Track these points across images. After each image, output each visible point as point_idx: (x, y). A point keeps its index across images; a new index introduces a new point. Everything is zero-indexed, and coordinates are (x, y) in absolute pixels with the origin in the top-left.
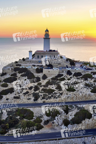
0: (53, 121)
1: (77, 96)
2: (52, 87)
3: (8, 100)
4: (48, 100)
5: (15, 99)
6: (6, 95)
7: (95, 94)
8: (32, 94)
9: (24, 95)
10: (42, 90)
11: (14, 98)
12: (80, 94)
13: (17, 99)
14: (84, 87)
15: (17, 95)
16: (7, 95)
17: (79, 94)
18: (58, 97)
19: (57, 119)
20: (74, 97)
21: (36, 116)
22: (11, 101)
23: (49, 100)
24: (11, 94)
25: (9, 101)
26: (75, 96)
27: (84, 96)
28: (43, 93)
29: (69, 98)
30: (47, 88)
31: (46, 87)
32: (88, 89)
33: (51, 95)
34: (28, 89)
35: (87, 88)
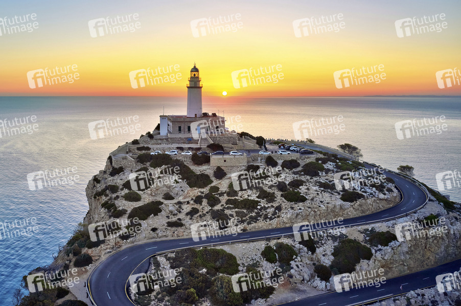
0: (288, 273)
1: (316, 210)
2: (248, 196)
3: (157, 232)
4: (252, 225)
5: (174, 229)
6: (146, 221)
7: (352, 204)
8: (207, 213)
9: (189, 217)
10: (227, 203)
11: (168, 226)
12: (322, 206)
13: (176, 228)
14: (322, 191)
15: (174, 219)
16: (147, 219)
17: (320, 206)
18: (273, 217)
19: (295, 267)
20: (311, 214)
21: (243, 264)
22: (164, 234)
23: (254, 225)
24: (157, 216)
25: (160, 235)
26: (313, 212)
27: (331, 210)
28: (233, 210)
29: (300, 216)
30: (237, 198)
31: (234, 196)
32: (332, 194)
33: (256, 213)
34: (192, 202)
35: (329, 192)
